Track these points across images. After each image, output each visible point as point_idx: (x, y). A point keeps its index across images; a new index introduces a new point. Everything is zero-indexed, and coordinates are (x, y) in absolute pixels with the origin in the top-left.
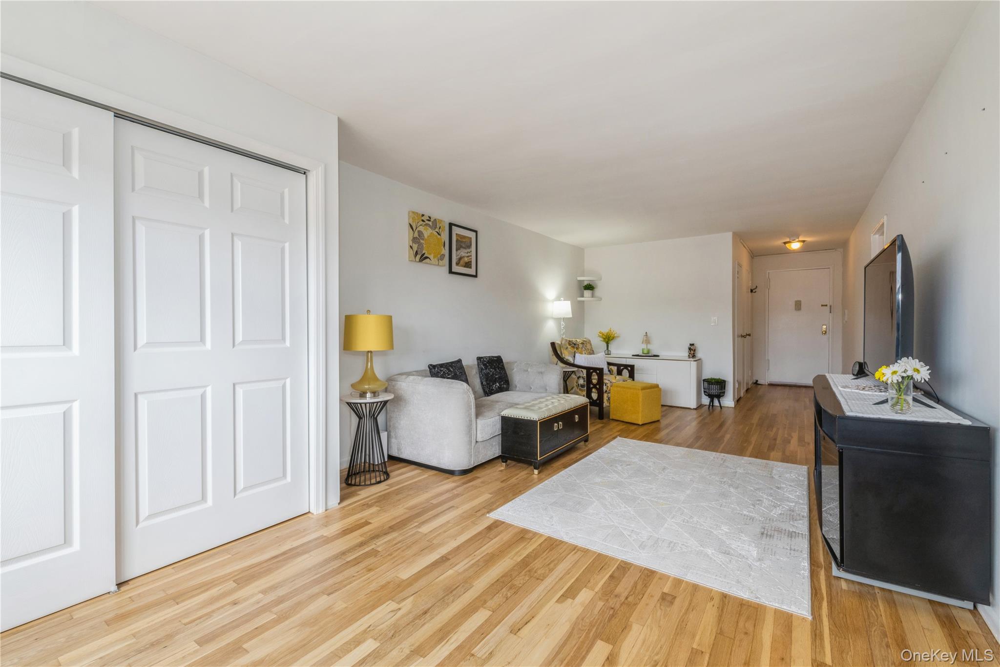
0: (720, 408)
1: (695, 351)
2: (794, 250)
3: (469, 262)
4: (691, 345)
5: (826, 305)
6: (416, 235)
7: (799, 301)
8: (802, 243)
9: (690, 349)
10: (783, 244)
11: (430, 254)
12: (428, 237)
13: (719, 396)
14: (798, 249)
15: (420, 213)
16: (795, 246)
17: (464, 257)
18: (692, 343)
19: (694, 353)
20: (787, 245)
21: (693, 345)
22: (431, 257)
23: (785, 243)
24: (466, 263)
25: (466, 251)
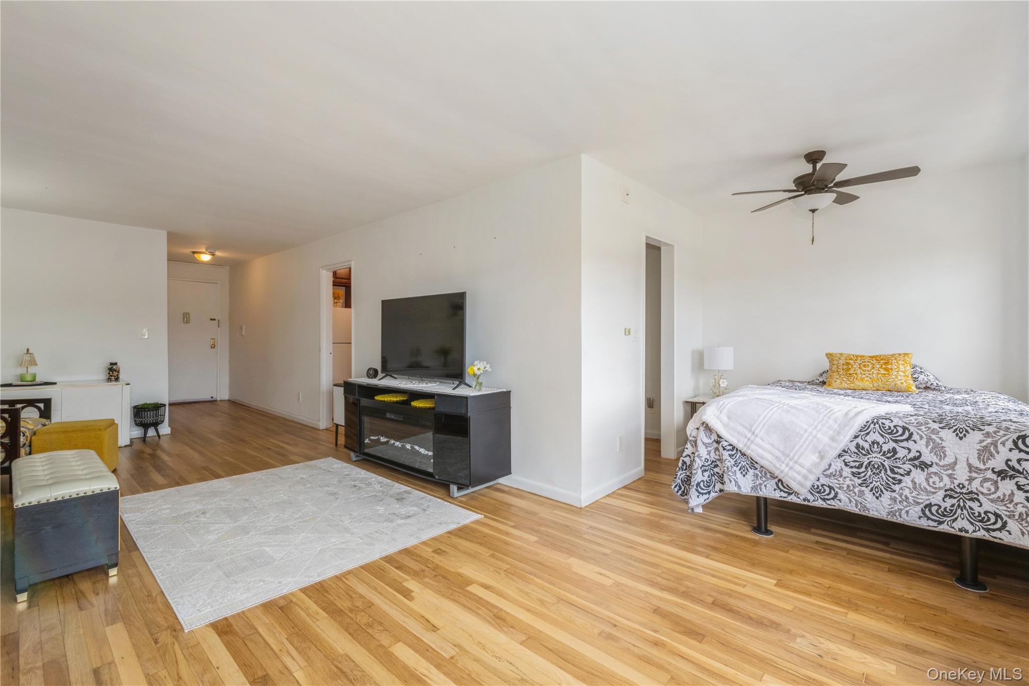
0: (157, 438)
1: (118, 372)
2: (203, 262)
4: (111, 364)
5: (214, 320)
7: (187, 313)
8: (212, 256)
9: (111, 370)
10: (191, 253)
13: (156, 425)
14: (208, 261)
16: (206, 258)
18: (114, 361)
19: (117, 375)
20: (196, 255)
21: (116, 364)
23: (194, 253)
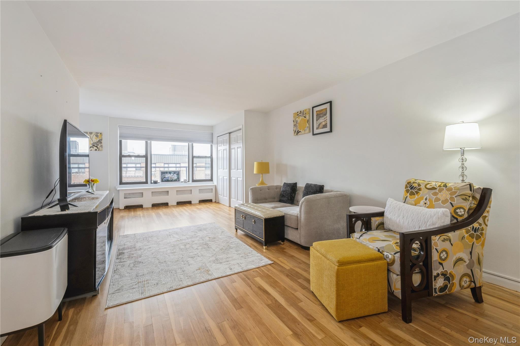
3: (326, 124)
6: (295, 123)
11: (301, 129)
12: (300, 121)
15: (296, 112)
17: (322, 122)
22: (301, 131)
24: (324, 126)
25: (323, 118)
